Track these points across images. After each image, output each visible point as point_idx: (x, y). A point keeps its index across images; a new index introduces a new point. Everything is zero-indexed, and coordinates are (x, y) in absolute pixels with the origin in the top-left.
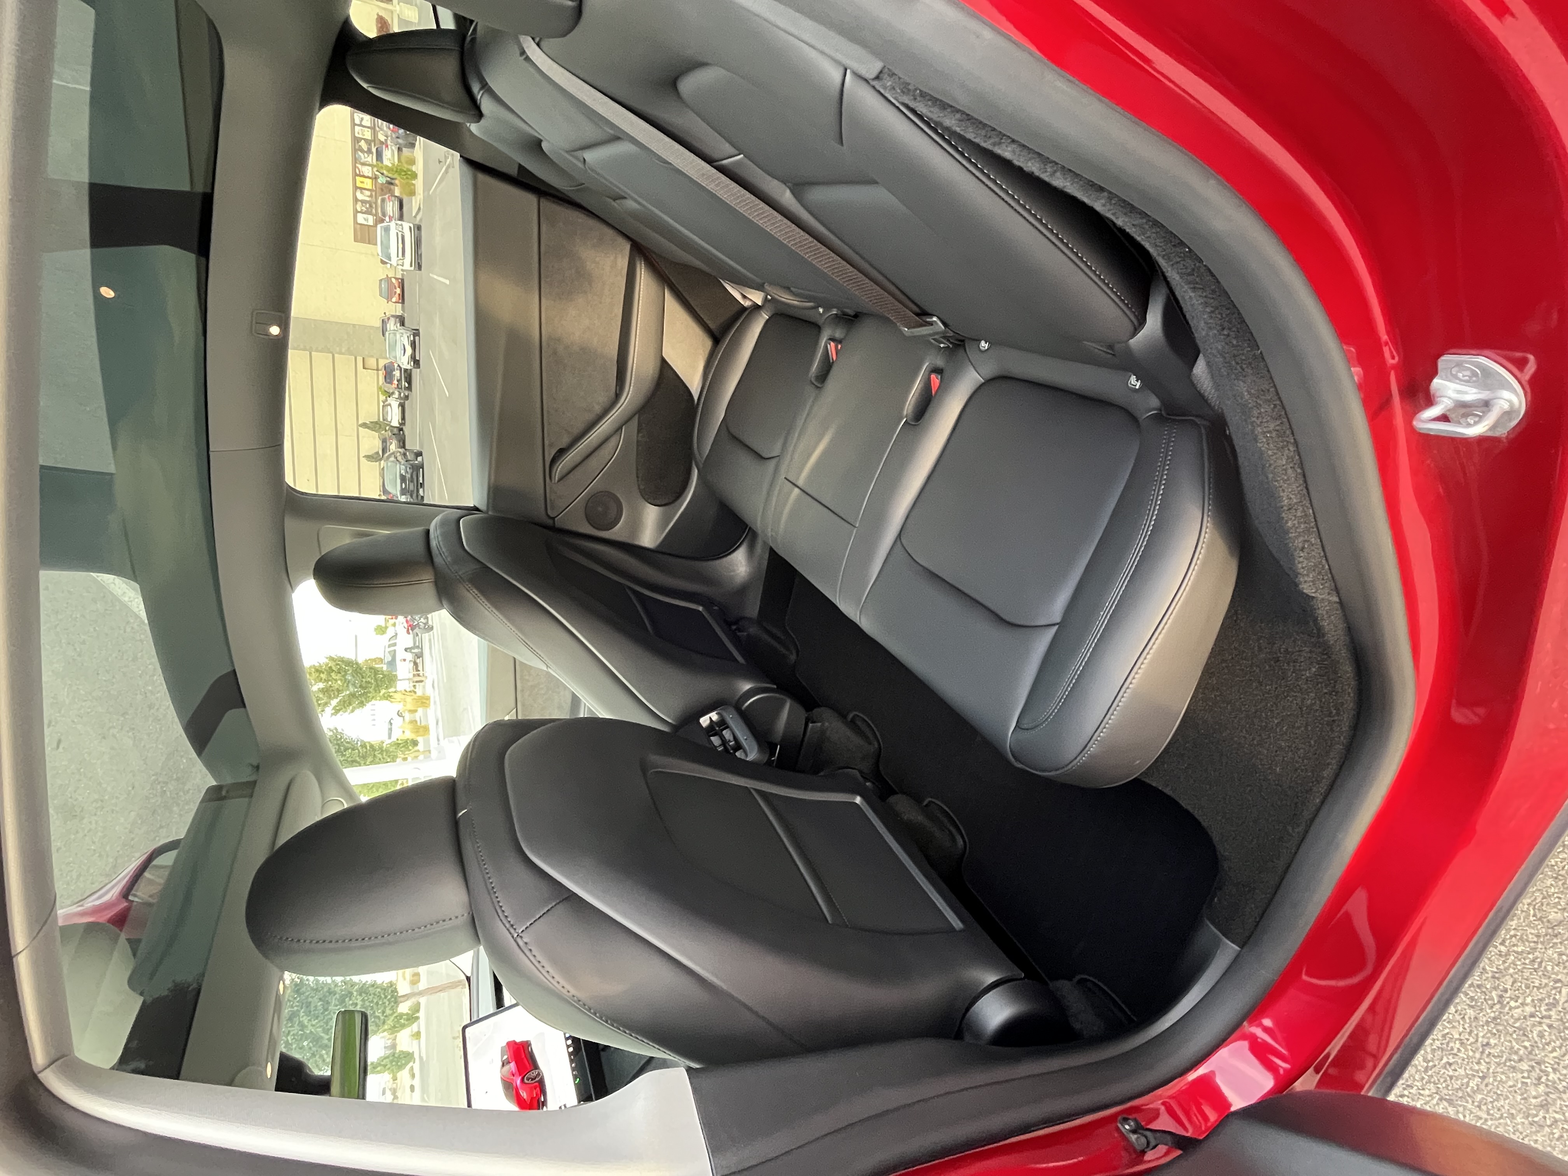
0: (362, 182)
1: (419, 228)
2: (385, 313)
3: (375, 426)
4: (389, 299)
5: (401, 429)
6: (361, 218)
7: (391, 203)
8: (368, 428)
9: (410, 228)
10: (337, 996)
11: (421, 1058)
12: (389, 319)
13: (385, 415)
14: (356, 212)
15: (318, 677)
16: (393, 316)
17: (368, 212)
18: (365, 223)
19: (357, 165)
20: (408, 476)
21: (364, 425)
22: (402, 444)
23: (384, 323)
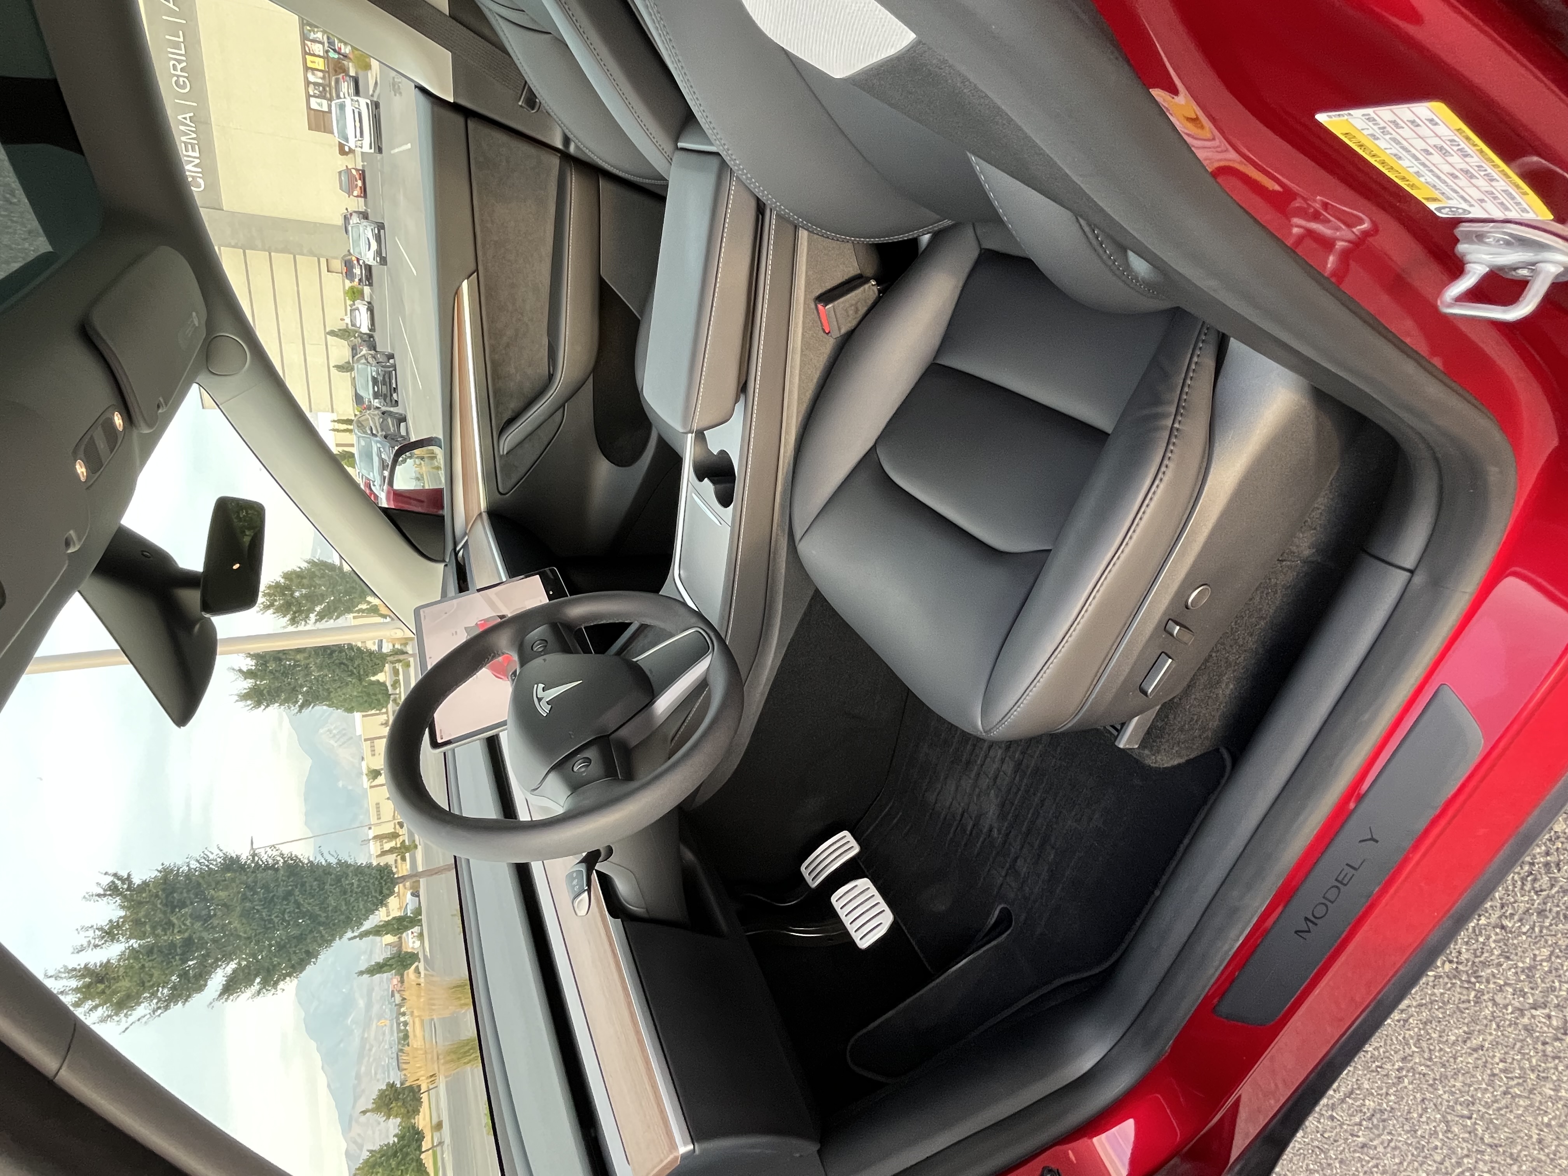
0: (312, 62)
1: (377, 105)
2: (347, 209)
3: (344, 334)
4: (350, 193)
5: (371, 336)
6: (314, 103)
7: (346, 83)
8: (337, 336)
9: (367, 104)
10: (333, 876)
11: (425, 956)
12: (351, 214)
13: (353, 320)
14: (309, 97)
15: (300, 583)
16: (355, 212)
17: (321, 96)
18: (319, 108)
19: (306, 42)
20: (380, 378)
21: (332, 333)
22: (373, 347)
23: (346, 219)
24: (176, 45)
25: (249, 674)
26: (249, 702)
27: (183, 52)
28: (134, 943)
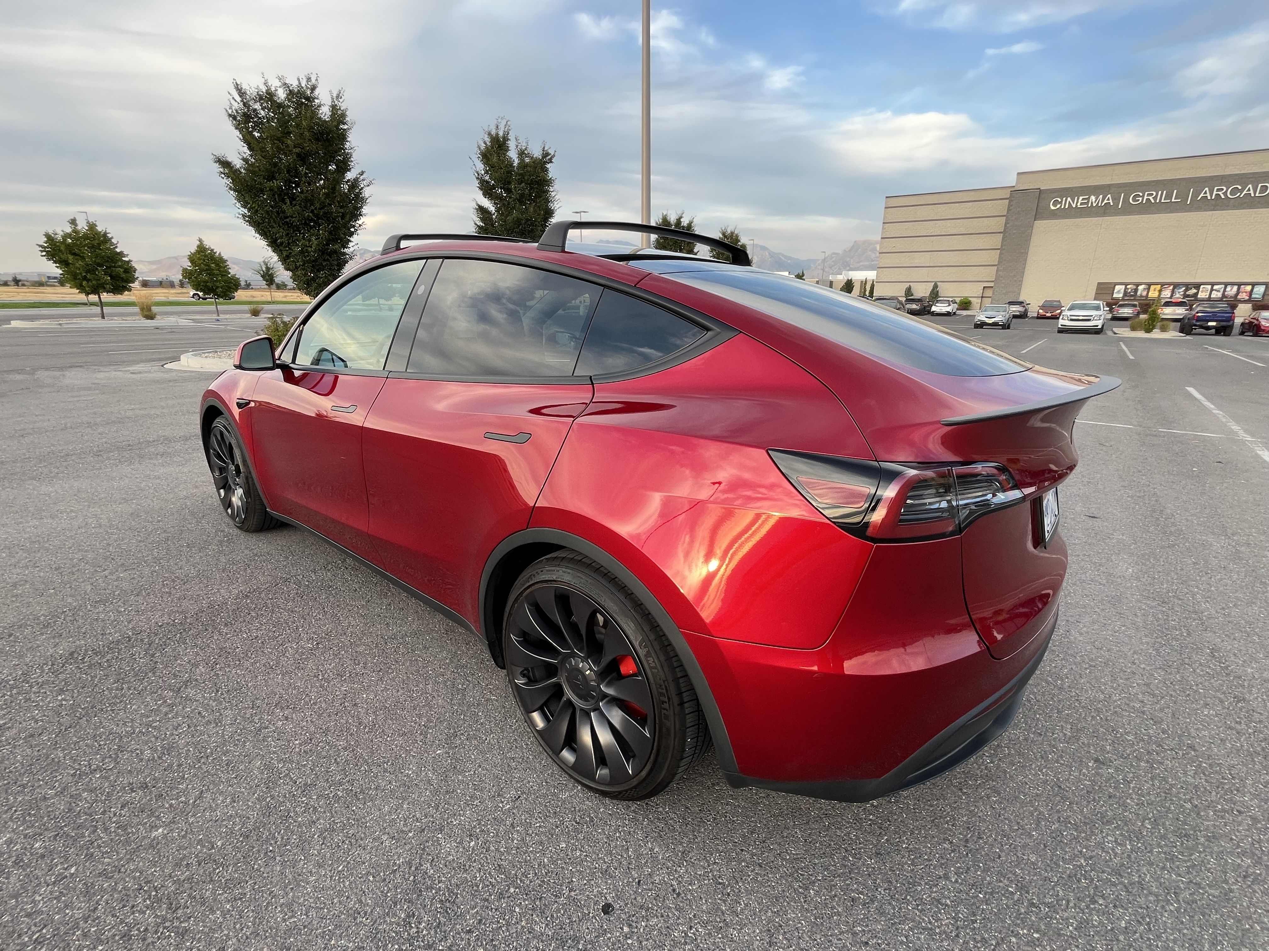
0: (1155, 289)
2: (1029, 304)
3: (934, 294)
4: (1042, 307)
6: (1120, 288)
7: (1131, 312)
8: (933, 289)
9: (1097, 326)
12: (1024, 307)
13: (941, 302)
14: (1126, 284)
16: (1026, 310)
17: (1126, 293)
18: (1115, 291)
19: (1172, 286)
21: (936, 286)
23: (1020, 303)
24: (1169, 196)
25: (679, 222)
26: (661, 221)
27: (1163, 201)
28: (515, 164)
